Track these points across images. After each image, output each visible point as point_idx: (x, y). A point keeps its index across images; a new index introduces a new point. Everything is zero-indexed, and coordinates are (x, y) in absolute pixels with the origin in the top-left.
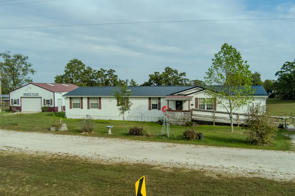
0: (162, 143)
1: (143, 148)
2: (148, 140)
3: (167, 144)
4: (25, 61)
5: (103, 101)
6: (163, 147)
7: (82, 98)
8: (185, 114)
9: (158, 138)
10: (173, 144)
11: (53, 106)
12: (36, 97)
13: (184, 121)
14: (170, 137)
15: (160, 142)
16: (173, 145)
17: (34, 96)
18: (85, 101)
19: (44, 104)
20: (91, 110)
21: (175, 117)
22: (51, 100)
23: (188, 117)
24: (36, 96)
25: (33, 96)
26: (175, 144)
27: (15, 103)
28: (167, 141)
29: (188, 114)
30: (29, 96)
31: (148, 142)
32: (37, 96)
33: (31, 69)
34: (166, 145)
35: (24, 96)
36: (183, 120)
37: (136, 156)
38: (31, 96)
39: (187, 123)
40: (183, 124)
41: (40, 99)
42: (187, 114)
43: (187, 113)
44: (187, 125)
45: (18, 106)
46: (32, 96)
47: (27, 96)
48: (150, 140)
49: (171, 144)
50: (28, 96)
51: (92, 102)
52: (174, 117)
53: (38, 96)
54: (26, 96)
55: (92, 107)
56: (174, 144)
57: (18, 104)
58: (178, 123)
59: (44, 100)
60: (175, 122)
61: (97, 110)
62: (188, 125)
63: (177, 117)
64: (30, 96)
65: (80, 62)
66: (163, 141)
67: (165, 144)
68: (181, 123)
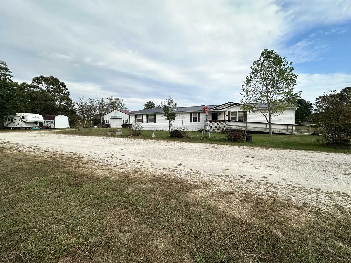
1: (180, 148)
3: (211, 145)
4: (121, 102)
5: (157, 116)
6: (206, 148)
7: (142, 115)
8: (221, 123)
9: (199, 140)
11: (129, 124)
14: (211, 139)
16: (217, 146)
18: (145, 117)
19: (124, 123)
20: (149, 123)
21: (212, 126)
22: (128, 120)
23: (223, 126)
25: (117, 118)
26: (220, 146)
27: (107, 123)
29: (223, 123)
32: (119, 118)
35: (112, 118)
36: (219, 129)
37: (166, 159)
39: (222, 131)
41: (121, 120)
45: (108, 124)
47: (114, 118)
49: (215, 145)
51: (149, 118)
55: (150, 121)
56: (218, 145)
57: (108, 123)
58: (215, 131)
59: (124, 120)
60: (212, 130)
61: (153, 123)
63: (214, 126)
65: (152, 103)
66: (204, 142)
67: (208, 145)
68: (217, 131)
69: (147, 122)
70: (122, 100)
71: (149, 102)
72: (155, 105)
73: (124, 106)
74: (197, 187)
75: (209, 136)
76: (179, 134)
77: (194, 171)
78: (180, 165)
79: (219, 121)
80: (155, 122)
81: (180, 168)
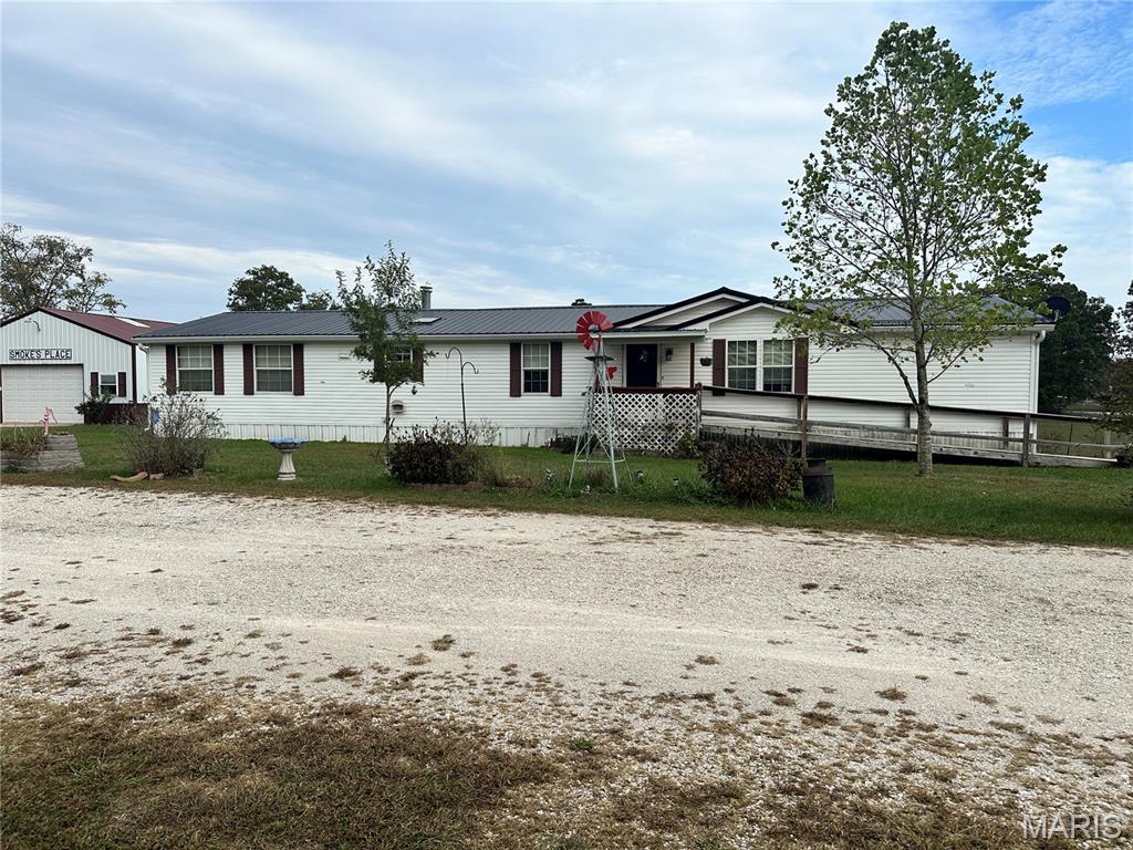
0: (584, 519)
1: (448, 547)
2: (494, 506)
3: (618, 522)
4: (78, 265)
5: (311, 357)
6: (595, 539)
7: (218, 349)
8: (674, 404)
9: (556, 495)
10: (651, 522)
11: (127, 401)
12: (64, 364)
13: (670, 435)
14: (624, 489)
15: (565, 512)
16: (655, 530)
17: (54, 362)
18: (233, 363)
19: (94, 394)
20: (261, 398)
21: (629, 420)
22: (122, 376)
23: (687, 418)
24: (59, 362)
25: (49, 362)
26: (670, 526)
28: (610, 511)
29: (688, 404)
30: (32, 362)
31: (489, 516)
32: (63, 362)
33: (106, 296)
34: (610, 531)
35: (14, 362)
36: (663, 433)
37: (358, 613)
38: (41, 362)
39: (682, 444)
40: (662, 448)
41: (75, 373)
42: (681, 404)
43: (684, 401)
44: (684, 453)
46: (45, 362)
47: (24, 364)
48: (506, 503)
49: (644, 526)
50: (27, 362)
51: (263, 364)
52: (623, 419)
53: (68, 362)
54: (18, 362)
55: (263, 387)
56: (661, 524)
58: (643, 446)
59: (94, 376)
60: (629, 440)
61: (284, 399)
62: (688, 450)
63: (636, 420)
64: (36, 362)
65: (284, 275)
66: (586, 507)
67: (601, 526)
68: (656, 447)
69: (248, 391)
70: (88, 251)
71: (265, 268)
72: (299, 290)
73: (100, 291)
74: (537, 773)
75: (611, 472)
76: (442, 465)
77: (523, 678)
78: (444, 644)
79: (666, 392)
80: (299, 391)
81: (441, 662)
